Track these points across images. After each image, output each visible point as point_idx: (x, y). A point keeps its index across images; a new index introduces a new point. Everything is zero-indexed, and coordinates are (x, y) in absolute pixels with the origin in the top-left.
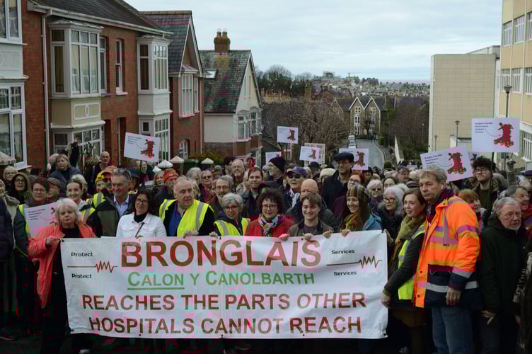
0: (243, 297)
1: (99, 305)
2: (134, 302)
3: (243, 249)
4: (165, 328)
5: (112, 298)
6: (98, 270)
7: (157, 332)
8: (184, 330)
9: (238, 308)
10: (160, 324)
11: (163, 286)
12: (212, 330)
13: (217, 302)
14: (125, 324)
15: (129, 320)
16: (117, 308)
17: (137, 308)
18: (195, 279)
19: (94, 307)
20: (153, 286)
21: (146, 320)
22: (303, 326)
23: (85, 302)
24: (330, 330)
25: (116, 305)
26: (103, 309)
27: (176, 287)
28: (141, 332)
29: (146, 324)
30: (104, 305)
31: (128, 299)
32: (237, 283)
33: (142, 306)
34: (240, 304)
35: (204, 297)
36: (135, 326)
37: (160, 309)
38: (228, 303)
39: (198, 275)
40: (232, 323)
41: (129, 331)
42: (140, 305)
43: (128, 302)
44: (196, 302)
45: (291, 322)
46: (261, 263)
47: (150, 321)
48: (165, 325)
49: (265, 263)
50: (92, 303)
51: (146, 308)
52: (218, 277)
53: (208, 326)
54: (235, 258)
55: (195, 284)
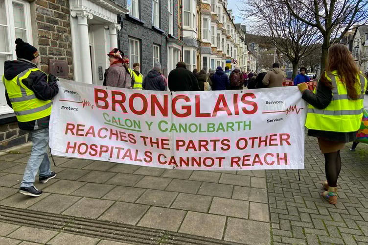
0: (191, 142)
1: (80, 132)
2: (108, 134)
3: (192, 103)
4: (130, 156)
5: (92, 128)
6: (84, 105)
7: (123, 158)
8: (145, 160)
9: (187, 150)
10: (126, 153)
11: (126, 127)
12: (166, 162)
13: (168, 144)
14: (98, 149)
15: (102, 147)
16: (94, 136)
17: (110, 138)
18: (149, 126)
19: (75, 133)
20: (119, 126)
21: (116, 148)
22: (241, 163)
23: (67, 129)
24: (262, 164)
25: (93, 134)
26: (83, 135)
27: (135, 129)
28: (111, 157)
29: (115, 151)
30: (84, 133)
31: (104, 130)
32: (185, 131)
33: (114, 137)
34: (188, 147)
35: (157, 139)
36: (106, 151)
37: (127, 141)
38: (178, 146)
39: (152, 123)
40: (181, 159)
41: (100, 155)
42: (113, 136)
43: (103, 133)
44: (152, 143)
45: (233, 158)
46: (208, 115)
47: (119, 149)
48: (130, 153)
49: (211, 115)
50: (75, 131)
51: (117, 139)
52: (169, 126)
53: (162, 159)
54: (185, 111)
55: (149, 129)
